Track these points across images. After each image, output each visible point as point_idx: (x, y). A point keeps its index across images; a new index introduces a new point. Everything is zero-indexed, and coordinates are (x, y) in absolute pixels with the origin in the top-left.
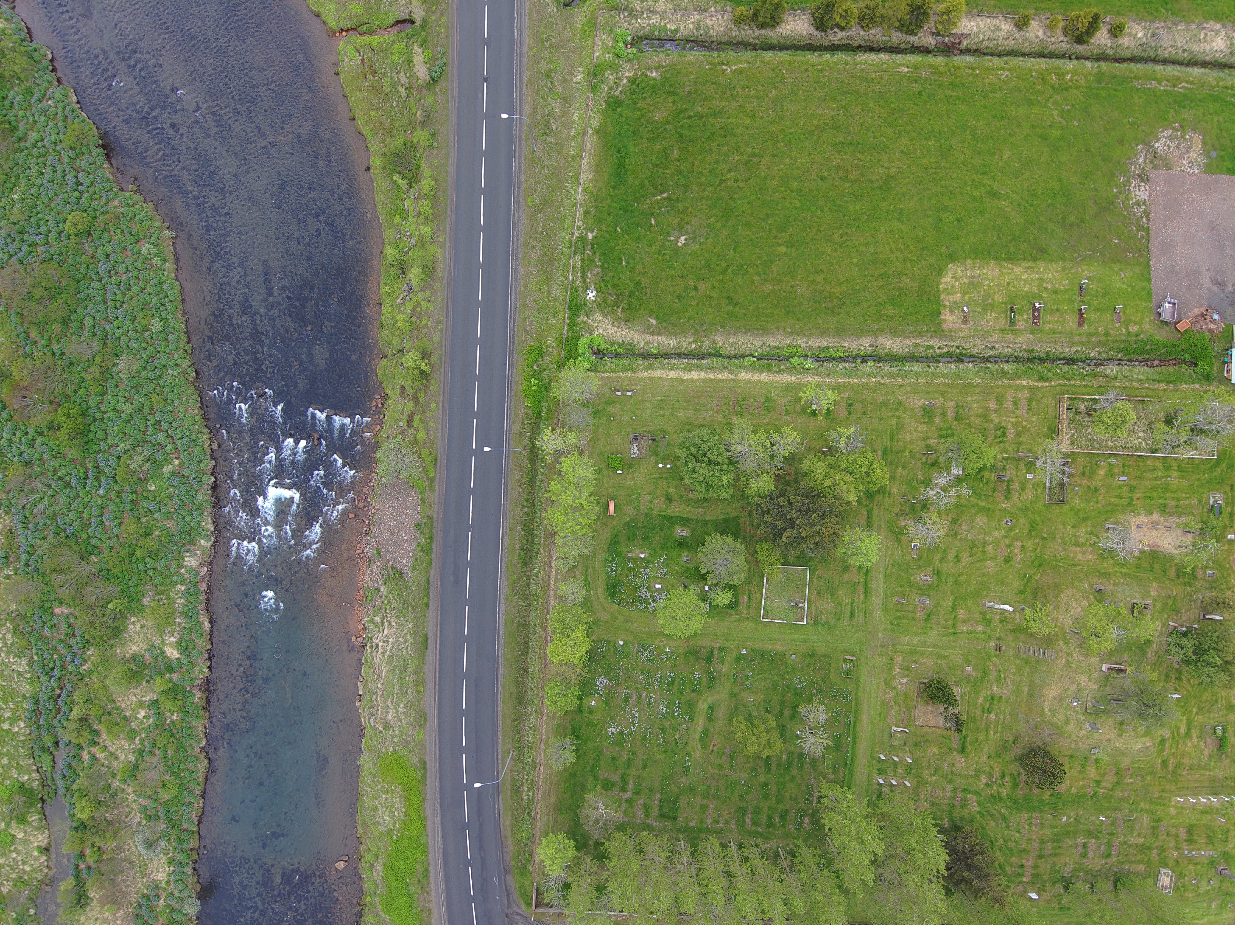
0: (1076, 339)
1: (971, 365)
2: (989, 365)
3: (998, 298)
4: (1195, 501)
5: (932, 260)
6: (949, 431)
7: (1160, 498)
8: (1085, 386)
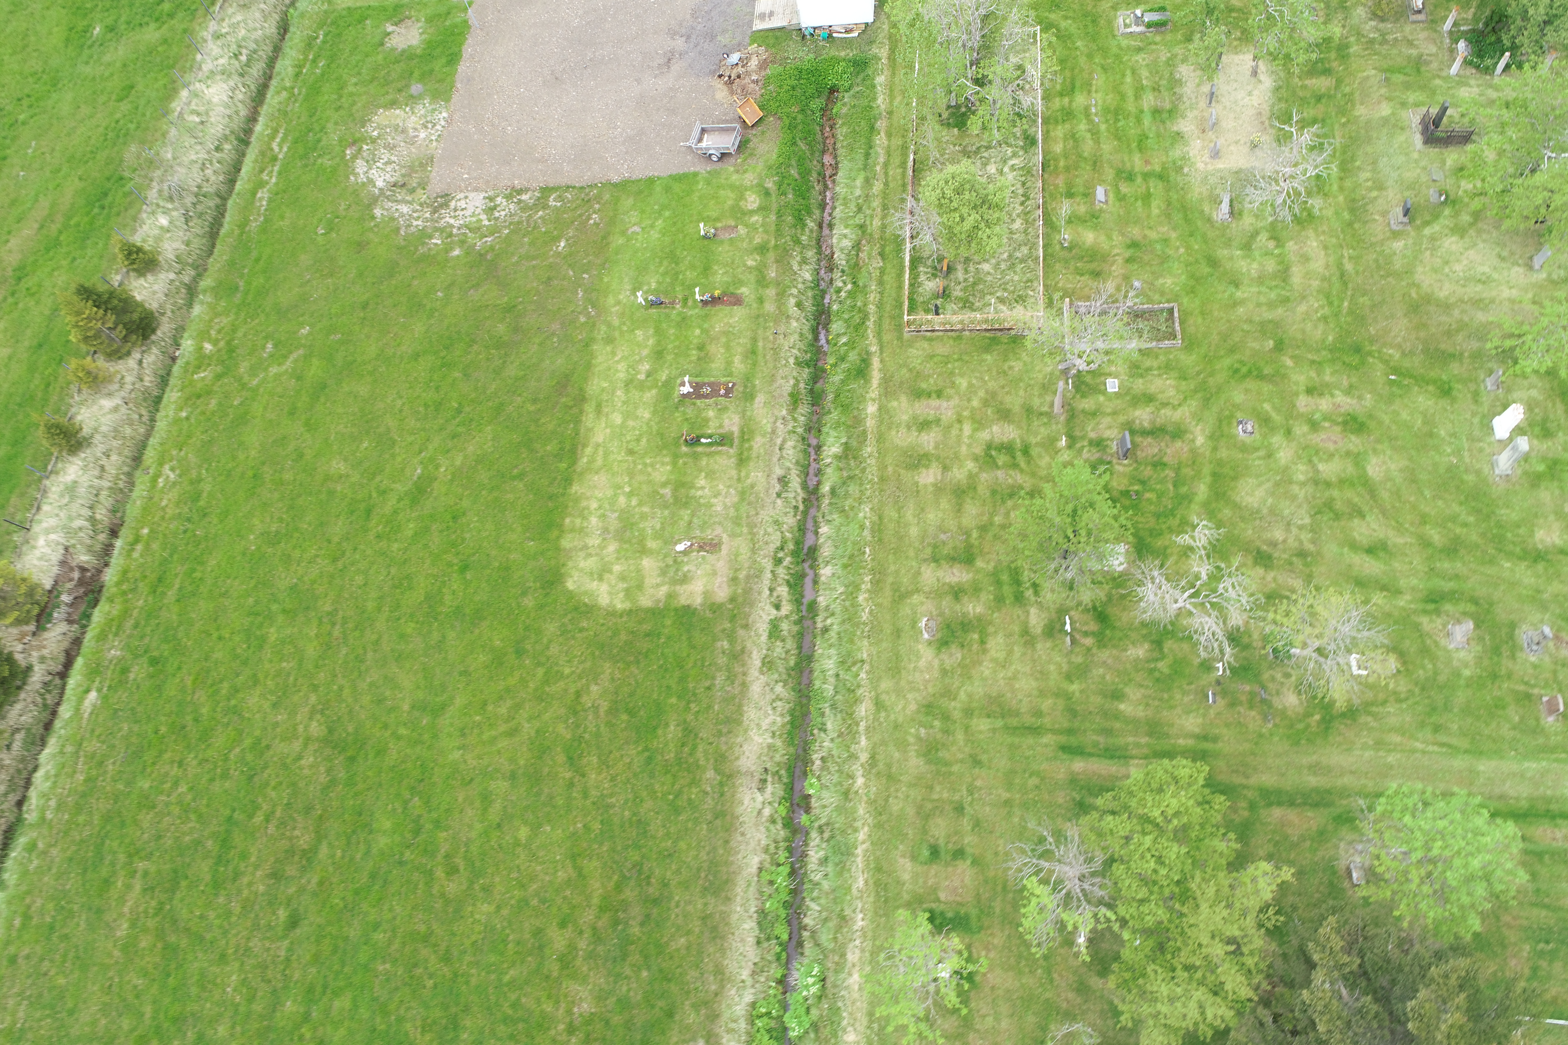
0: (770, 307)
1: (824, 529)
2: (826, 488)
3: (662, 471)
4: (1140, 59)
5: (551, 628)
6: (1005, 577)
7: (1139, 120)
8: (881, 283)
